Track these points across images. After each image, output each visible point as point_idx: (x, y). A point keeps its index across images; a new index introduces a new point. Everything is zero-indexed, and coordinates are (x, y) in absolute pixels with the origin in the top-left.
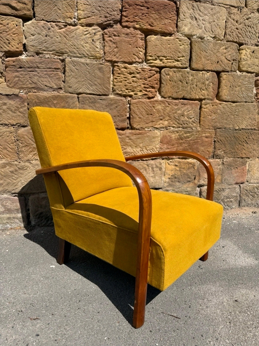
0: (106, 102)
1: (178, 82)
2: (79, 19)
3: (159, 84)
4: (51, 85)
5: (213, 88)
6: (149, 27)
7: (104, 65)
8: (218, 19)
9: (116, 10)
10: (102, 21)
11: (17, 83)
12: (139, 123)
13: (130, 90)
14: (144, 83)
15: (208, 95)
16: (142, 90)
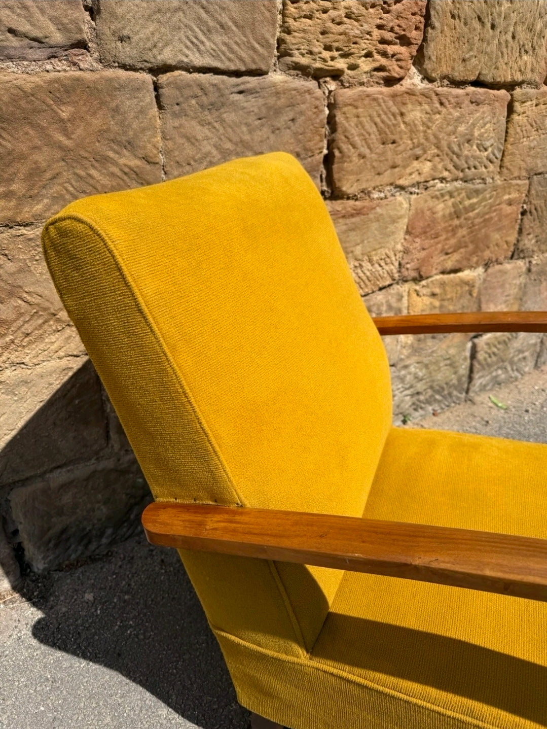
0: (261, 101)
1: (474, 22)
3: (422, 26)
12: (359, 177)
13: (338, 49)
14: (382, 22)
15: (533, 70)
16: (373, 49)
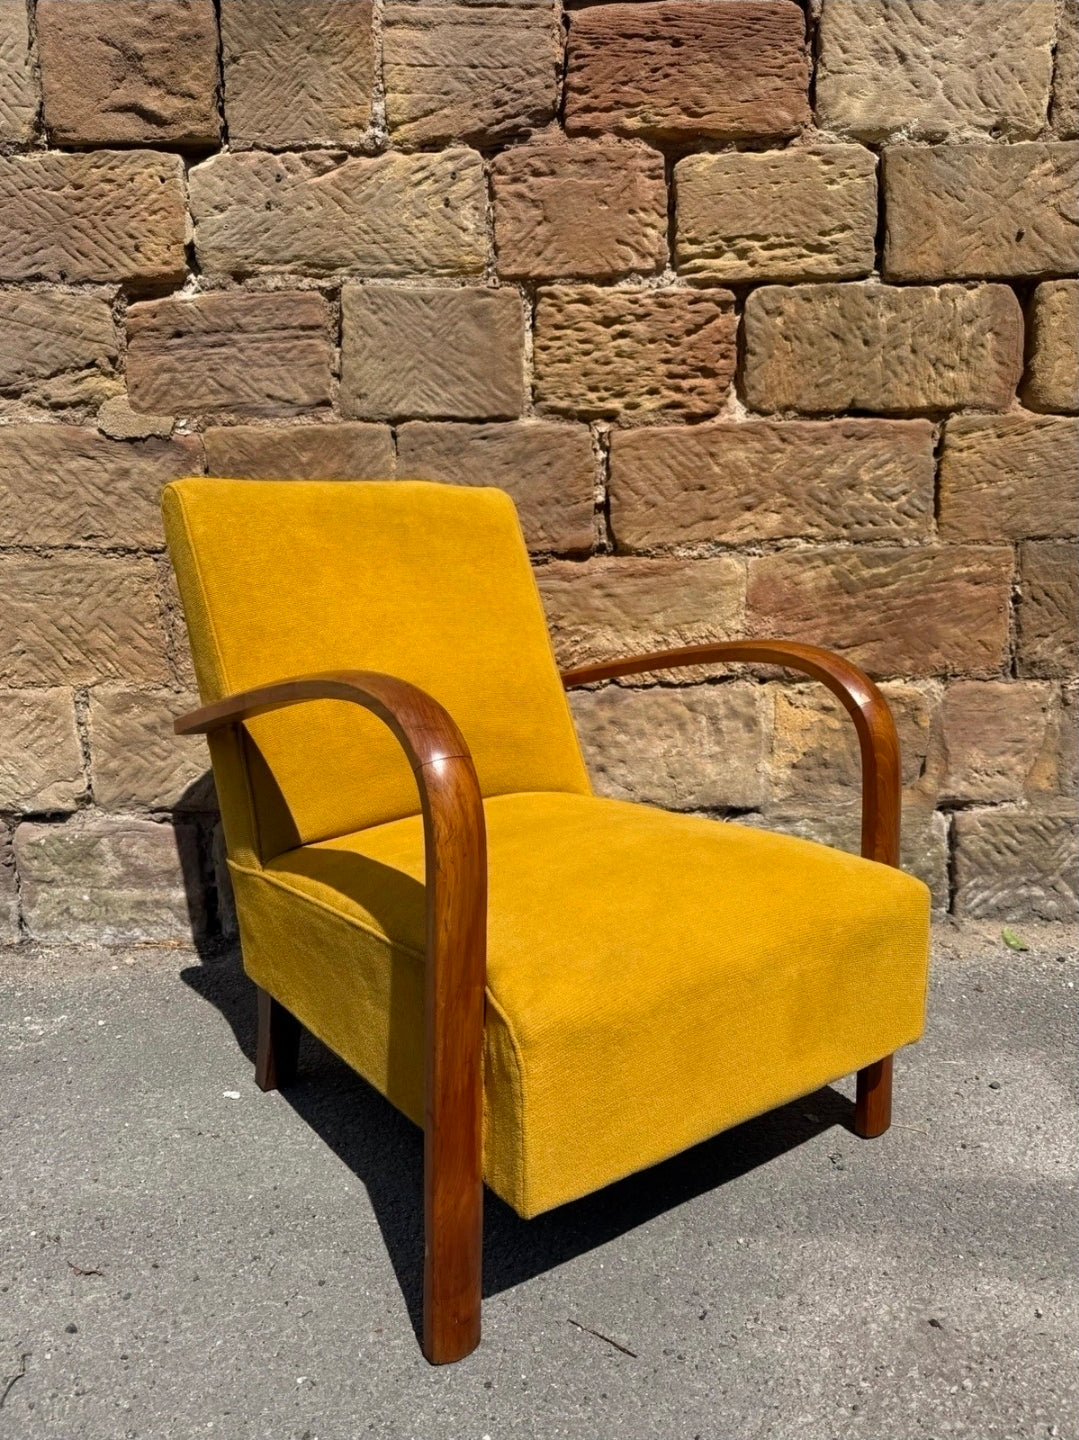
0: (506, 446)
1: (826, 340)
2: (392, 127)
3: (734, 355)
4: (291, 392)
5: (999, 354)
6: (685, 120)
7: (494, 296)
8: (1014, 44)
9: (540, 71)
10: (481, 120)
11: (165, 393)
12: (649, 528)
13: (607, 389)
14: (669, 356)
15: (973, 389)
16: (658, 385)
